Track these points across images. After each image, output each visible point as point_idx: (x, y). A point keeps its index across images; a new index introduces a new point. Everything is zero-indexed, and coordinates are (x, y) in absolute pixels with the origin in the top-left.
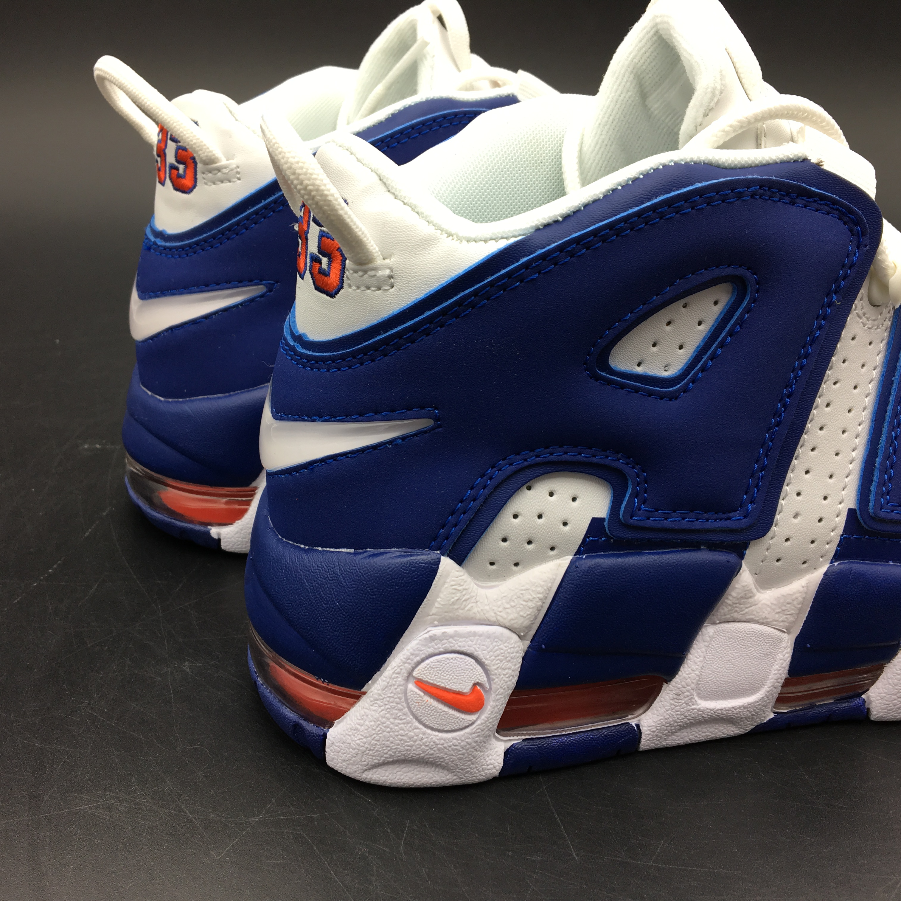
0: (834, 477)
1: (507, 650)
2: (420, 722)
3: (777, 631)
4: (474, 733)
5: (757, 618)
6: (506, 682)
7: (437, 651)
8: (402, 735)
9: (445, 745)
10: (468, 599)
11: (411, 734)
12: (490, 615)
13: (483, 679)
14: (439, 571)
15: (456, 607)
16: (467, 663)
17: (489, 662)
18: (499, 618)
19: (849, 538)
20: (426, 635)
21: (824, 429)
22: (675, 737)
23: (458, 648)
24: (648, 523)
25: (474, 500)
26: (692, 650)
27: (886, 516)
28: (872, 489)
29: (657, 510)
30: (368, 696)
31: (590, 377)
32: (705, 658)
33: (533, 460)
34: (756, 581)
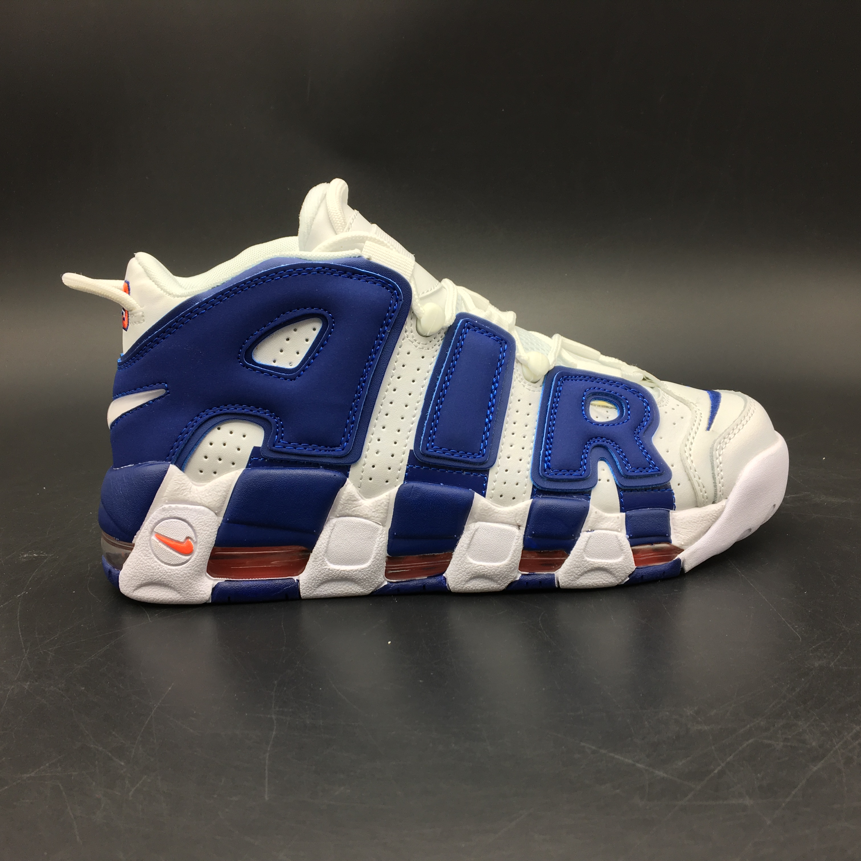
0: (401, 431)
1: (207, 520)
2: (159, 559)
3: (375, 523)
4: (188, 567)
5: (361, 515)
6: (206, 538)
7: (166, 517)
8: (148, 566)
9: (171, 573)
10: (185, 489)
11: (153, 565)
12: (198, 500)
13: (192, 535)
14: (168, 472)
15: (177, 493)
16: (183, 525)
17: (195, 525)
18: (202, 501)
19: (412, 467)
20: (161, 508)
21: (393, 404)
22: (321, 590)
23: (177, 516)
24: (284, 450)
25: (187, 433)
26: (323, 532)
27: (431, 453)
28: (422, 438)
29: (290, 443)
30: (135, 546)
31: (244, 366)
32: (330, 536)
33: (219, 412)
34: (360, 492)
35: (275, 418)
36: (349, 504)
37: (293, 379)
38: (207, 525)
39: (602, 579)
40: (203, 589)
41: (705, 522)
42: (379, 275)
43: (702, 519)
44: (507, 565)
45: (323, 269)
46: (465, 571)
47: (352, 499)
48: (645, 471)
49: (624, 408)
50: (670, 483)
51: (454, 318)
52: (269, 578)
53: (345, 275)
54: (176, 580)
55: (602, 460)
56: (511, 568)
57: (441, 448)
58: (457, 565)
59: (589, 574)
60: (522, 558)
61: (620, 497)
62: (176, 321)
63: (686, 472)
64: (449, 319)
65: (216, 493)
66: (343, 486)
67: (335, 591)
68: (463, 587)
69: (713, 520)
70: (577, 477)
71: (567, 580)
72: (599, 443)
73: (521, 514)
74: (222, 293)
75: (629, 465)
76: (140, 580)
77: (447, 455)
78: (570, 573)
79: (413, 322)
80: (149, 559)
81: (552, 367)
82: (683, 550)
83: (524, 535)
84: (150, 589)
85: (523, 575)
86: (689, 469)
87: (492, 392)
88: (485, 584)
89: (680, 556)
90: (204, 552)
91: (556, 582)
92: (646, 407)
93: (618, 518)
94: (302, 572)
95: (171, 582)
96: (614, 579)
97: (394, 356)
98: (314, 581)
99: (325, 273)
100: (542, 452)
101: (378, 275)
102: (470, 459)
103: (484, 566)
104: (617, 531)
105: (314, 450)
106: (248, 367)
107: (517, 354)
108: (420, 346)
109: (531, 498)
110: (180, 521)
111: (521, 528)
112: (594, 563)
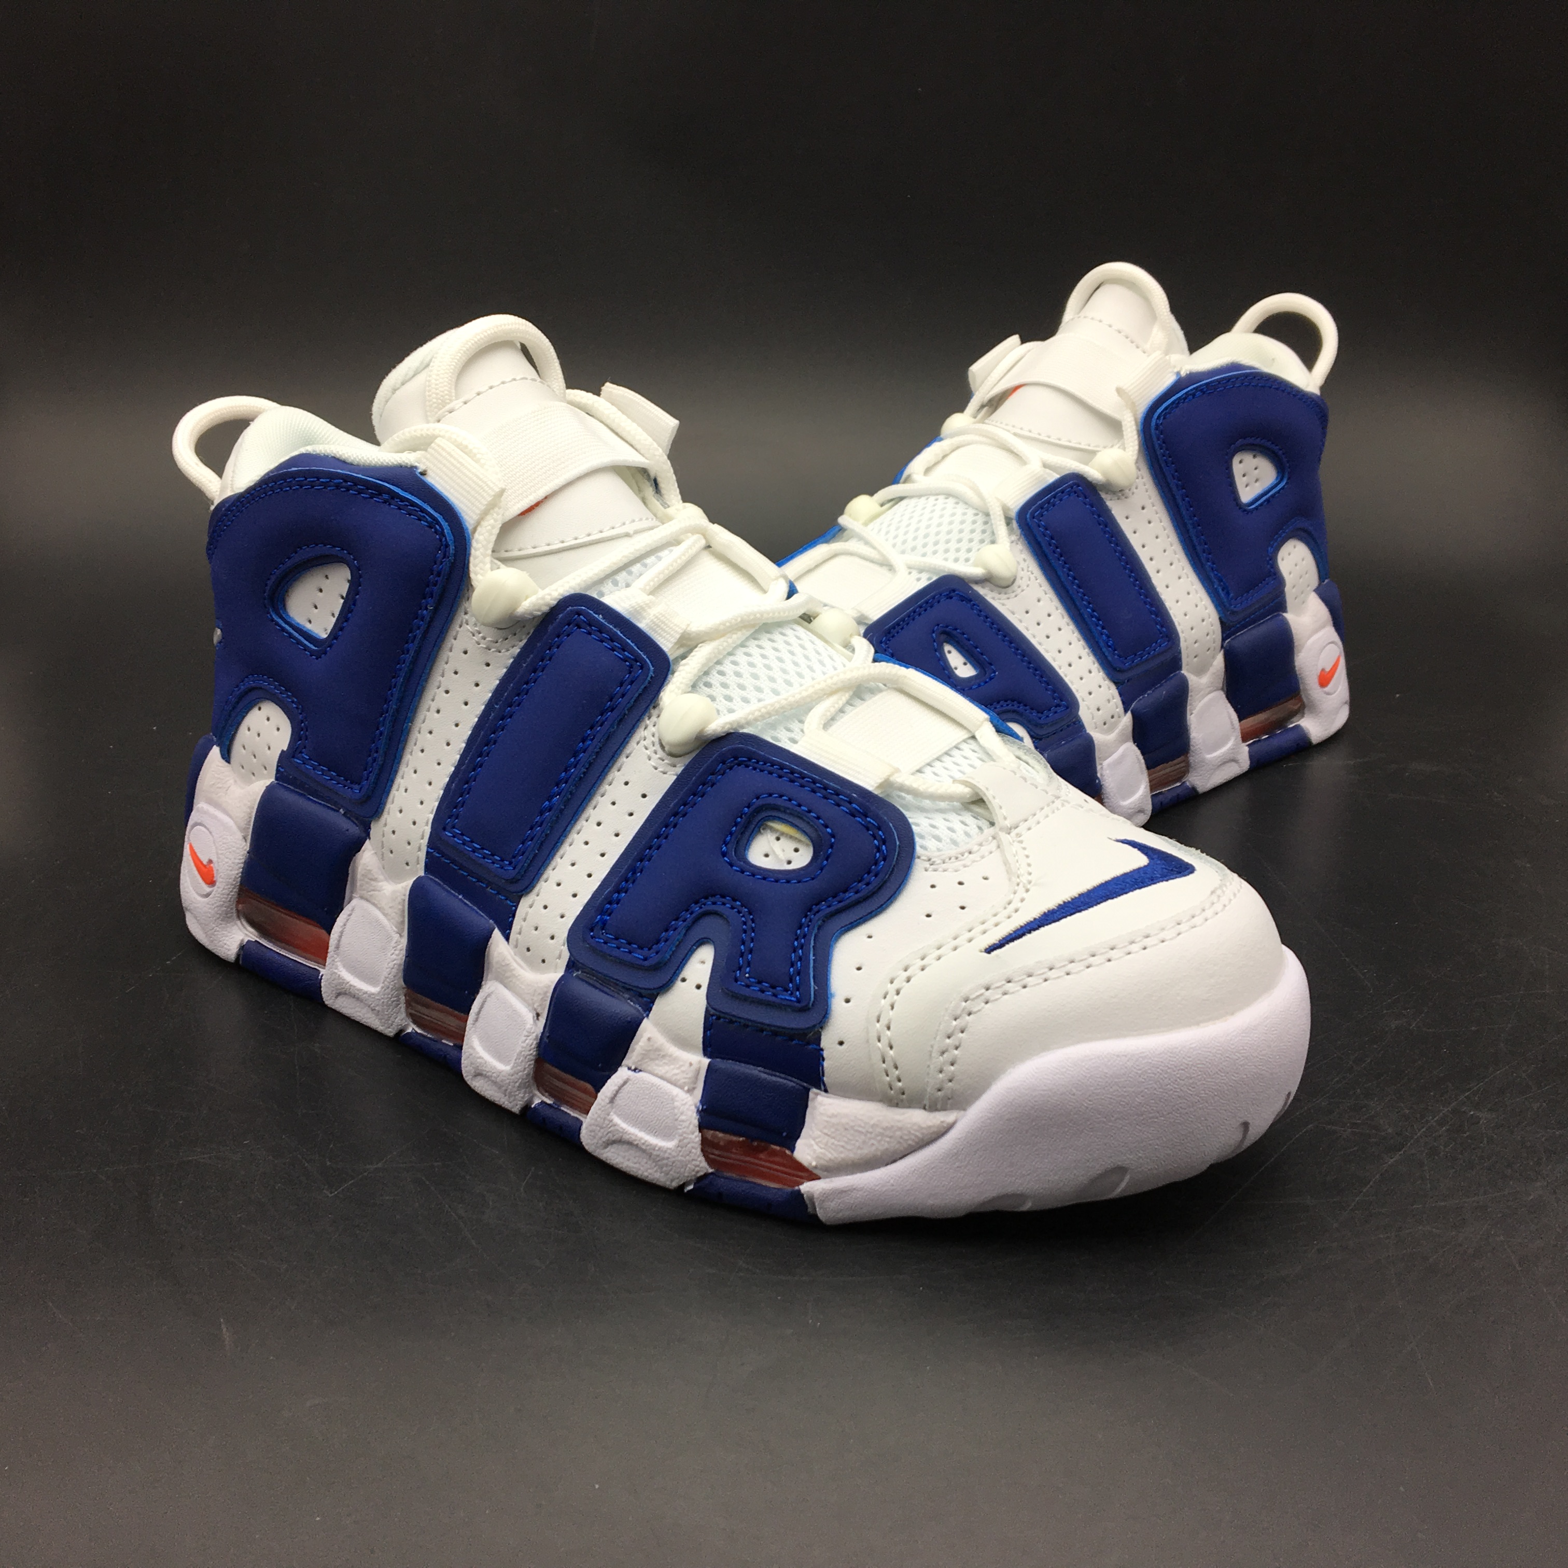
1: (231, 842)
3: (391, 926)
4: (208, 904)
5: (379, 905)
12: (229, 809)
14: (210, 755)
15: (213, 789)
17: (218, 845)
18: (234, 813)
19: (433, 852)
20: (198, 806)
21: (432, 734)
22: (340, 1003)
23: (206, 825)
24: (304, 768)
26: (341, 914)
27: (447, 839)
28: (444, 807)
34: (380, 866)
35: (301, 713)
36: (369, 883)
37: (321, 656)
38: (232, 849)
39: (643, 1166)
40: (230, 943)
43: (883, 1131)
44: (509, 1074)
46: (469, 1057)
47: (370, 876)
48: (772, 992)
50: (819, 1035)
51: (557, 600)
53: (377, 500)
54: (203, 917)
55: (707, 944)
56: (515, 1082)
59: (618, 1147)
60: (539, 1073)
61: (707, 1025)
65: (243, 804)
66: (361, 848)
67: (355, 1012)
69: (912, 1142)
70: (639, 961)
71: (593, 1140)
72: (720, 908)
73: (543, 992)
77: (466, 848)
81: (718, 733)
82: (811, 1178)
83: (543, 1033)
85: (543, 1102)
87: (575, 755)
88: (494, 1092)
89: (806, 1187)
90: (224, 888)
91: (581, 1137)
92: (876, 863)
93: (694, 1064)
95: (197, 916)
96: (661, 1174)
98: (332, 986)
100: (606, 892)
101: (424, 505)
103: (489, 1063)
104: (682, 1088)
105: (331, 780)
106: (276, 623)
108: (485, 643)
109: (563, 971)
111: (538, 1018)
112: (624, 1132)
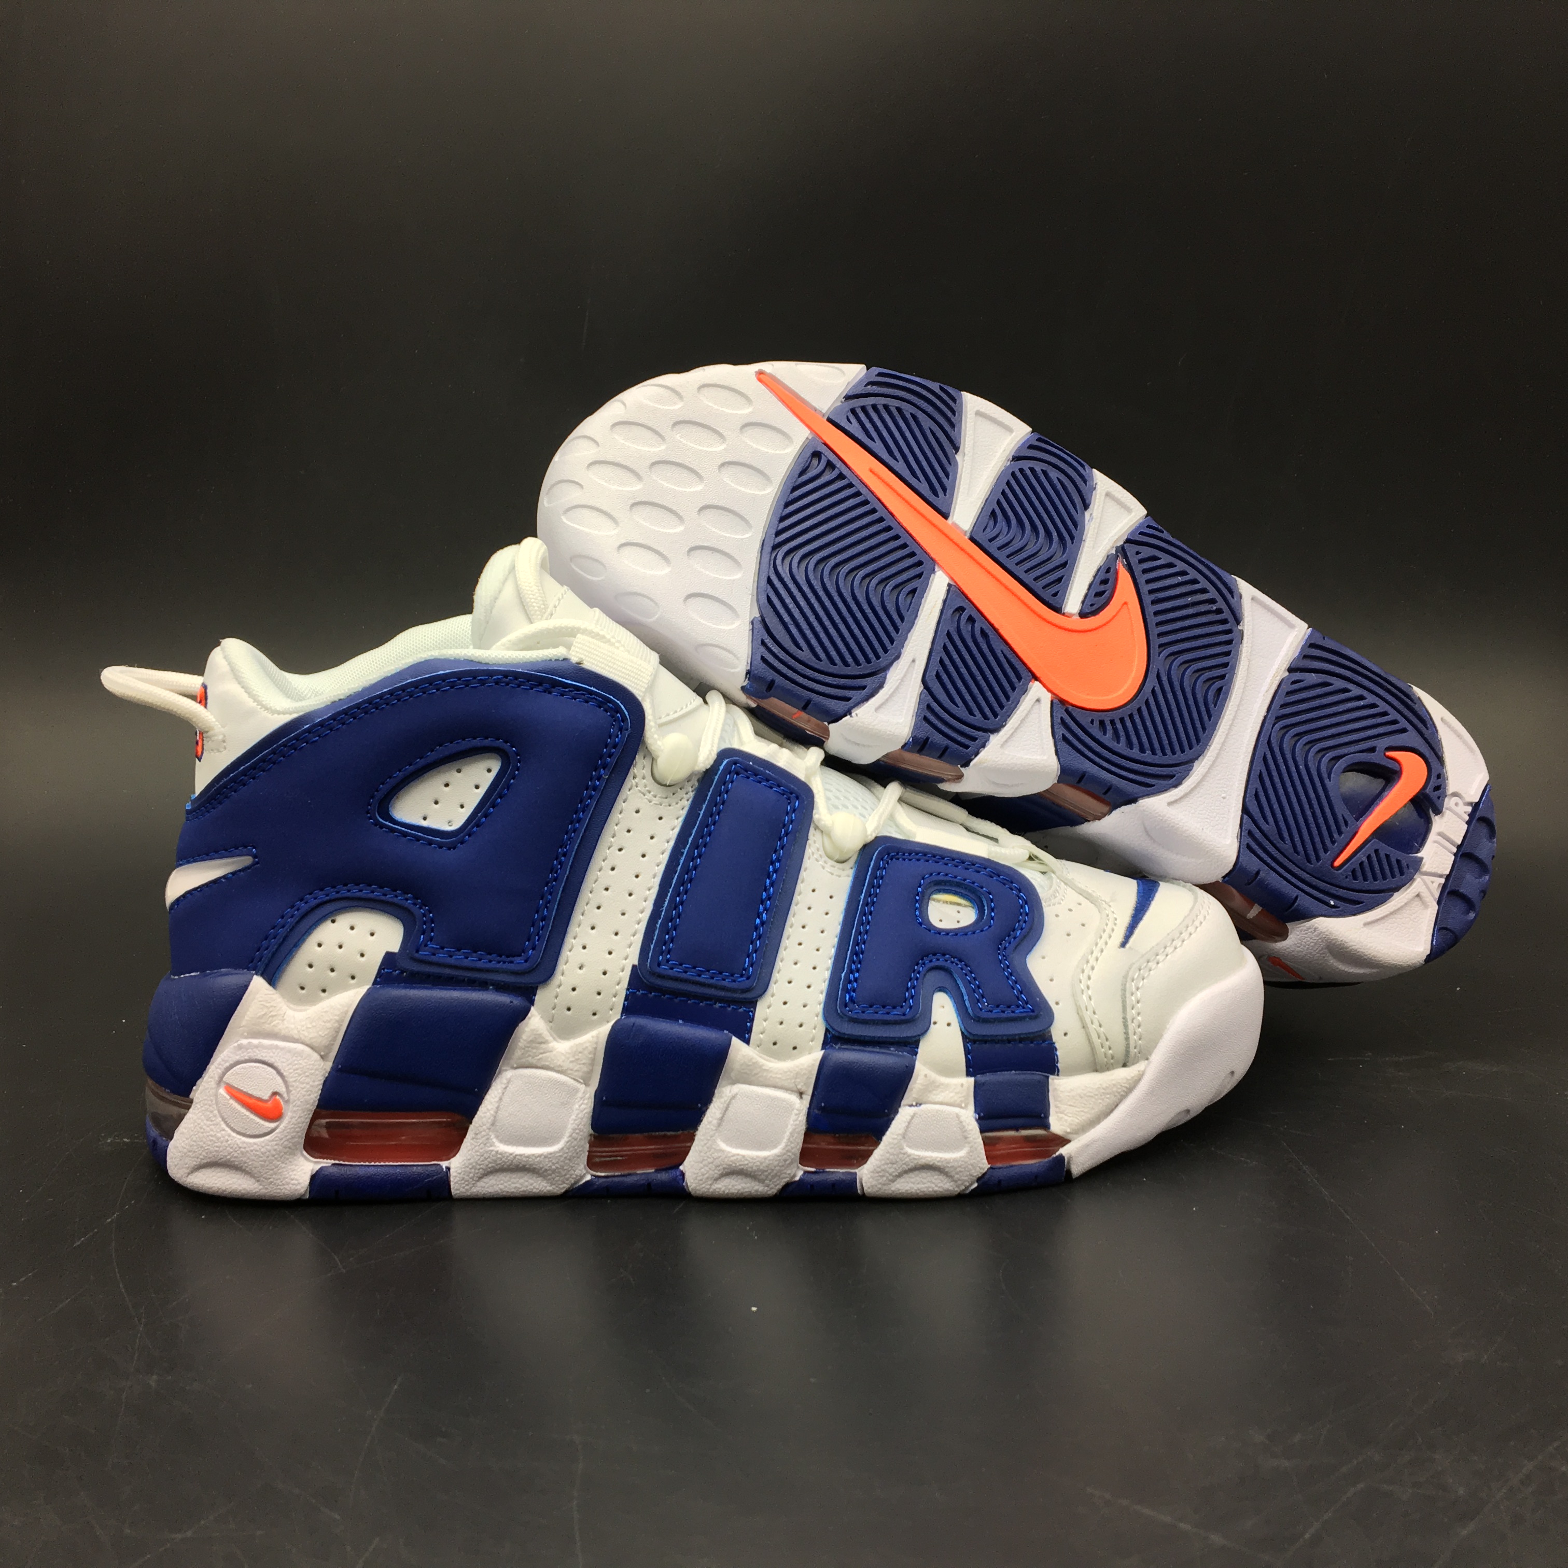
0: (619, 934)
1: (306, 1066)
2: (228, 1125)
3: (573, 1080)
4: (273, 1141)
5: (552, 1066)
6: (304, 1096)
7: (243, 1059)
8: (212, 1136)
9: (247, 1149)
10: (275, 1015)
11: (219, 1135)
12: (294, 1033)
13: (282, 1089)
14: (249, 987)
15: (263, 1021)
17: (287, 1073)
18: (301, 1036)
19: (635, 993)
20: (236, 1044)
21: (609, 890)
22: (484, 1184)
23: (261, 1058)
24: (434, 959)
25: (283, 927)
26: (490, 1092)
27: (665, 973)
28: (652, 946)
29: (442, 948)
30: (194, 1103)
31: (376, 825)
32: (501, 1099)
33: (334, 895)
34: (551, 1028)
35: (421, 908)
36: (533, 1048)
37: (451, 847)
38: (307, 1074)
39: (933, 1183)
40: (296, 1177)
41: (1108, 1096)
42: (595, 690)
43: (1103, 1091)
44: (778, 1156)
45: (504, 680)
46: (712, 1163)
47: (538, 1041)
48: (1009, 1010)
49: (986, 908)
50: (1050, 1032)
51: (714, 756)
52: (403, 1163)
53: (540, 688)
54: (253, 1160)
55: (940, 991)
56: (785, 1160)
57: (681, 965)
58: (701, 1152)
59: (911, 1175)
60: (806, 1146)
61: (967, 1052)
62: (274, 752)
63: (1078, 1014)
64: (705, 758)
65: (323, 1024)
66: (524, 1019)
67: (506, 1187)
68: (709, 1189)
69: (1122, 1093)
70: (897, 1018)
71: (874, 1183)
72: (938, 963)
73: (805, 1074)
74: (345, 712)
75: (985, 1000)
76: (198, 1158)
77: (690, 975)
78: (880, 1172)
79: (647, 762)
80: (214, 1125)
81: (870, 838)
82: (1068, 1141)
83: (809, 1109)
84: (214, 1173)
85: (805, 1172)
86: (1084, 1009)
87: (769, 877)
88: (744, 1185)
89: (1064, 1151)
90: (300, 1117)
91: (858, 1185)
92: (1022, 907)
93: (962, 1085)
94: (454, 1156)
95: (245, 1163)
96: (952, 1183)
97: (615, 816)
98: (473, 1170)
99: (507, 684)
100: (843, 975)
101: (592, 688)
102: (726, 983)
103: (744, 1156)
104: (960, 1106)
105: (480, 960)
106: (382, 826)
107: (816, 816)
108: (656, 800)
109: (822, 1049)
110: (266, 1067)
111: (804, 1096)
112: (920, 1158)
